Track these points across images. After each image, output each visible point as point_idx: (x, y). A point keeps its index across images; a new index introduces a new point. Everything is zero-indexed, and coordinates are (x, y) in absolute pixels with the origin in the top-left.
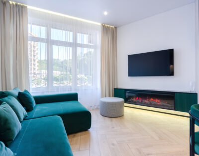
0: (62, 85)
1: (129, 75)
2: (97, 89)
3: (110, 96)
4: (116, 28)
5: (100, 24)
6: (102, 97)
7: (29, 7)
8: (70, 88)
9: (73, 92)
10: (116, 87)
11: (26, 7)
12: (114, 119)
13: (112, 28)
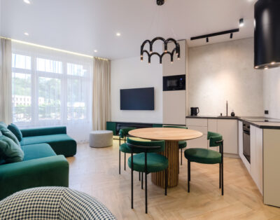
0: (48, 119)
1: (121, 109)
2: (88, 122)
3: (102, 129)
4: (110, 61)
5: (92, 57)
6: (94, 129)
7: (12, 40)
8: (59, 122)
9: (61, 125)
10: (109, 121)
11: (10, 41)
12: (100, 149)
13: (105, 61)
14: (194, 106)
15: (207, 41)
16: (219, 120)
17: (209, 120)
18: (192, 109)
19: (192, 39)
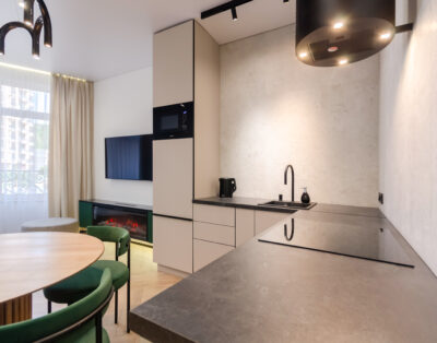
5: (49, 74)
13: (80, 82)
14: (227, 176)
15: (235, 16)
16: (259, 213)
17: (239, 211)
18: (222, 181)
19: (205, 15)
